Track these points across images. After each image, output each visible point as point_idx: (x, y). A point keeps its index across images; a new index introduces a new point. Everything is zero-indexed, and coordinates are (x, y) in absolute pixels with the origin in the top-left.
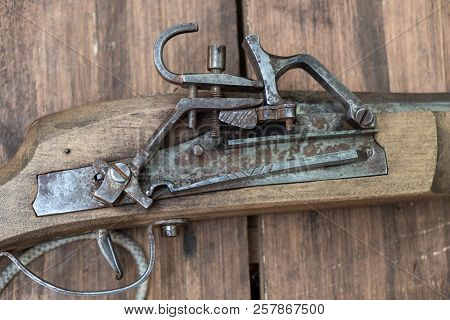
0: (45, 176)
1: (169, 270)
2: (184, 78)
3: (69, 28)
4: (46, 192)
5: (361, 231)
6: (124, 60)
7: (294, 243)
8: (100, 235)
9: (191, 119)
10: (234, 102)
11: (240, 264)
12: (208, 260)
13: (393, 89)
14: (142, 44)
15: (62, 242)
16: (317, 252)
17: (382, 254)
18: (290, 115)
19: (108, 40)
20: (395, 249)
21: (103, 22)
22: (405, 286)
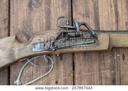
0: (35, 44)
2: (61, 26)
3: (40, 17)
4: (35, 47)
5: (94, 56)
6: (50, 23)
7: (81, 58)
8: (45, 56)
9: (63, 34)
10: (71, 31)
11: (71, 62)
12: (65, 61)
13: (101, 30)
14: (53, 20)
15: (38, 57)
17: (98, 61)
18: (81, 34)
19: (47, 19)
20: (100, 60)
21: (46, 16)
22: (102, 67)
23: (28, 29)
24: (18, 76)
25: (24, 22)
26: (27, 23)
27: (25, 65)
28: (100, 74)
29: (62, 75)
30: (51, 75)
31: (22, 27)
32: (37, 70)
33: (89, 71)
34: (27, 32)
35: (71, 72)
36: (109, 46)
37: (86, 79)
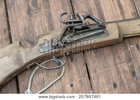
0: (41, 45)
1: (69, 65)
3: (41, 21)
4: (42, 47)
6: (53, 26)
7: (93, 56)
8: (54, 57)
16: (98, 57)
17: (112, 56)
18: (88, 24)
19: (49, 22)
20: (114, 55)
21: (48, 19)
22: (118, 61)
23: (31, 35)
24: (28, 86)
25: (25, 29)
26: (29, 30)
27: (34, 72)
28: (117, 68)
29: (76, 77)
30: (64, 78)
31: (24, 35)
32: (48, 76)
33: (104, 67)
34: (30, 39)
35: (86, 72)
36: (120, 34)
37: (103, 76)
